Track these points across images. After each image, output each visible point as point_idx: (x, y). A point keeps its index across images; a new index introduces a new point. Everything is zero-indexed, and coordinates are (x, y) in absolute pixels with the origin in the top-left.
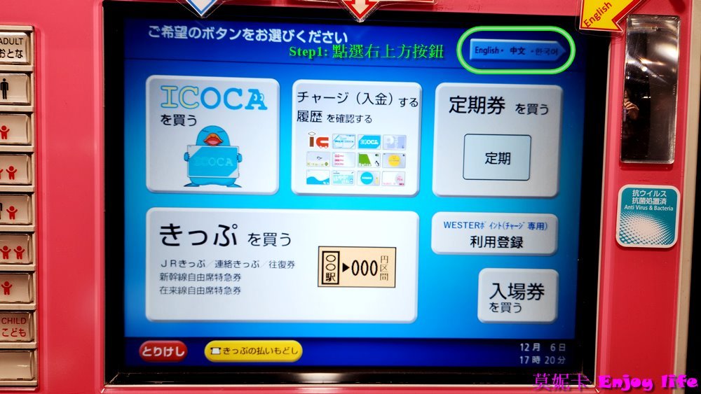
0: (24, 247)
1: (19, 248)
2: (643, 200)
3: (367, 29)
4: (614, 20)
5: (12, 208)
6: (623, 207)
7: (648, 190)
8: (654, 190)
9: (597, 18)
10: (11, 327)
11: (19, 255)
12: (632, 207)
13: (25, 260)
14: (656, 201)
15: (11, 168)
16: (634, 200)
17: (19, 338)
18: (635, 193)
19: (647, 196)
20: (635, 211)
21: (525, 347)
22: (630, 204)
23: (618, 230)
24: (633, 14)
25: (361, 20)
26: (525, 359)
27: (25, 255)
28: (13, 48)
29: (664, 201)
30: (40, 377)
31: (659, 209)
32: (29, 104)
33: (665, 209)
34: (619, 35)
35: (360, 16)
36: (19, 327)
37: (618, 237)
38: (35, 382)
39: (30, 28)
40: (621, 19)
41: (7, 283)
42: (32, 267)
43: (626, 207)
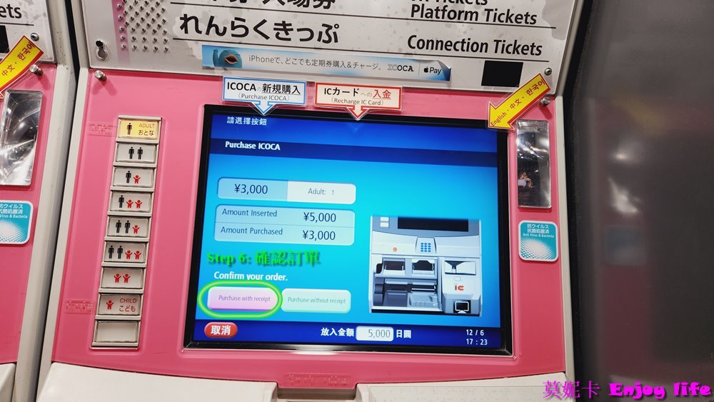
0: (141, 251)
1: (138, 252)
2: (534, 231)
3: (362, 124)
4: (509, 122)
5: (136, 226)
6: (522, 235)
7: (537, 224)
8: (541, 224)
9: (498, 121)
10: (125, 305)
11: (137, 257)
12: (527, 235)
13: (141, 259)
14: (543, 231)
15: (139, 201)
16: (529, 230)
17: (130, 313)
18: (529, 226)
19: (536, 228)
20: (530, 237)
21: (469, 332)
22: (526, 233)
23: (520, 249)
24: (519, 119)
25: (358, 119)
26: (470, 341)
27: (141, 257)
28: (148, 130)
29: (548, 231)
30: (140, 341)
31: (545, 236)
32: (154, 163)
33: (548, 236)
34: (513, 131)
35: (358, 117)
36: (131, 305)
37: (520, 254)
38: (136, 344)
39: (160, 119)
40: (513, 122)
41: (127, 275)
42: (144, 265)
43: (524, 234)
